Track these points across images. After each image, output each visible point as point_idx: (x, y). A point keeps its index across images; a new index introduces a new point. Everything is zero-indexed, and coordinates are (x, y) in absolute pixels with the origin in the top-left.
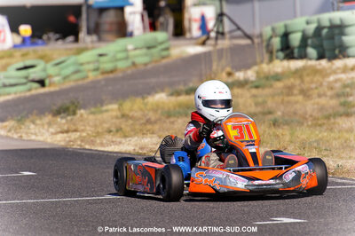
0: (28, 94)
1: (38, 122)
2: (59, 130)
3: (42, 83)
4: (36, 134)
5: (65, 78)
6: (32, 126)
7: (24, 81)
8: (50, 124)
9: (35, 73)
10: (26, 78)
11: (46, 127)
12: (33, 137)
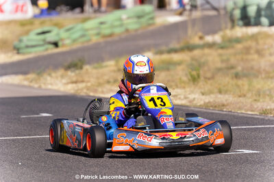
0: (46, 53)
1: (53, 75)
2: (69, 81)
3: (56, 44)
4: (51, 84)
5: (74, 41)
6: (49, 78)
7: (41, 43)
8: (62, 77)
9: (51, 37)
10: (44, 40)
11: (59, 78)
12: (50, 87)
